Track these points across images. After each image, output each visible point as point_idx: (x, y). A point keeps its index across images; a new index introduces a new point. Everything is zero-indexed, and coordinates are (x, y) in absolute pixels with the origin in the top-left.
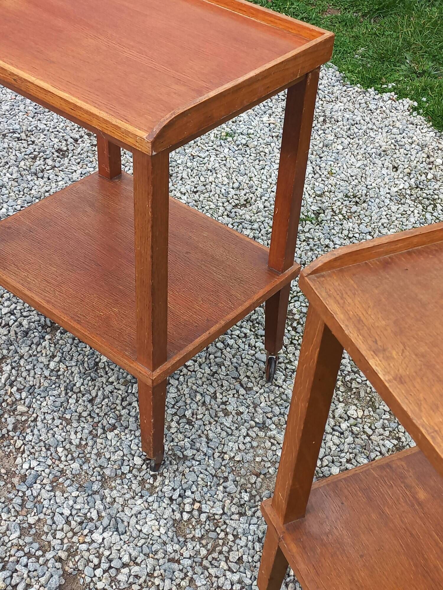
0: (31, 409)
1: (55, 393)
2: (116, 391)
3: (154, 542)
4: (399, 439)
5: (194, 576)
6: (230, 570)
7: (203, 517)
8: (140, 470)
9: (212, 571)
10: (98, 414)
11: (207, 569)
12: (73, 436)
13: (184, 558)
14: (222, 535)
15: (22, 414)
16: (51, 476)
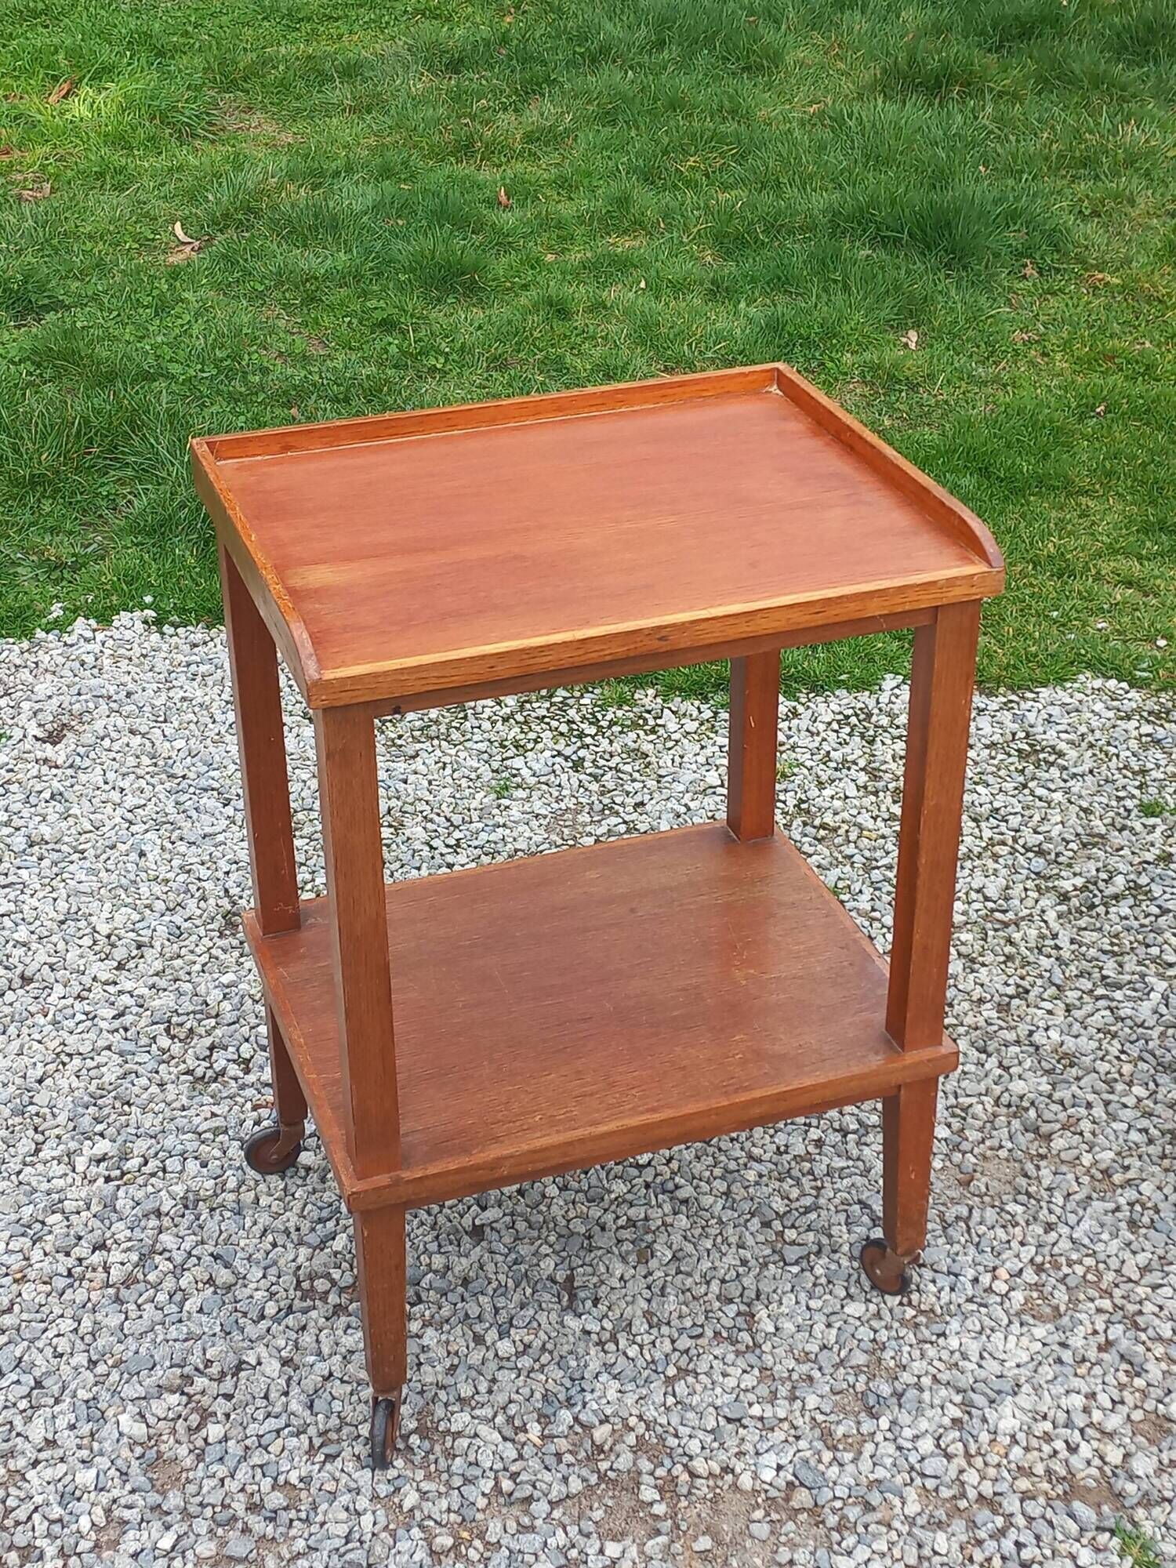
0: (612, 1420)
1: (594, 1365)
2: (650, 1279)
3: (1055, 1356)
4: (981, 1001)
5: (1150, 1332)
6: (1155, 1287)
7: (1030, 1276)
8: (878, 1316)
9: (1149, 1307)
10: (694, 1325)
11: (1140, 1313)
12: (731, 1382)
13: (1105, 1331)
14: (1080, 1270)
15: (617, 1437)
16: (819, 1445)
